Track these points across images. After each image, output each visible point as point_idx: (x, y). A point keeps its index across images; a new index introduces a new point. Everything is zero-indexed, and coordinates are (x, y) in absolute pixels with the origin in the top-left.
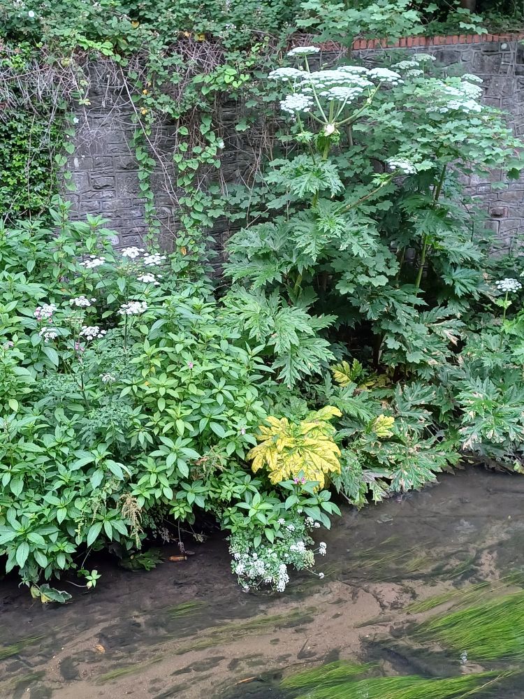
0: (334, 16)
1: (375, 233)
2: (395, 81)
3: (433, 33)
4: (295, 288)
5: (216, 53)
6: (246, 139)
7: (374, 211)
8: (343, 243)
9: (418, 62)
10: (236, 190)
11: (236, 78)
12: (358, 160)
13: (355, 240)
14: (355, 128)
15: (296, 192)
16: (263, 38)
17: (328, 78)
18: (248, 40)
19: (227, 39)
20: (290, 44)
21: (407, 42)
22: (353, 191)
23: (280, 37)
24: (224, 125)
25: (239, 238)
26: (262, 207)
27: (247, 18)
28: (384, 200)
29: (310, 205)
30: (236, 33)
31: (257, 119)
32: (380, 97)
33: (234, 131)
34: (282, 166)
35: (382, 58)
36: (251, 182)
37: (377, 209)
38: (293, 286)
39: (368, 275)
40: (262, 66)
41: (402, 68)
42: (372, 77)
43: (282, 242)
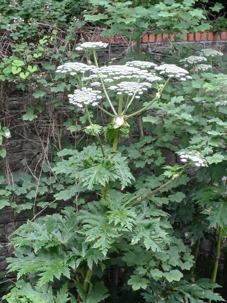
0: (121, 13)
1: (168, 226)
2: (184, 77)
3: (220, 29)
4: (85, 284)
5: (3, 45)
6: (32, 128)
7: (167, 203)
8: (134, 237)
9: (206, 57)
10: (22, 180)
11: (24, 70)
12: (149, 151)
13: (146, 234)
14: (145, 120)
15: (85, 185)
16: (51, 31)
17: (116, 73)
18: (36, 33)
19: (14, 31)
20: (79, 37)
21: (194, 36)
22: (144, 182)
23: (68, 30)
24: (11, 114)
25: (24, 231)
26: (49, 198)
27: (35, 12)
28: (176, 192)
29: (100, 197)
30: (23, 25)
31: (45, 109)
32: (170, 90)
33: (21, 121)
34: (70, 156)
35: (171, 52)
36: (39, 171)
37: (170, 201)
38: (82, 281)
39: (161, 269)
40: (50, 58)
41: (190, 62)
42: (161, 73)
43: (71, 235)
